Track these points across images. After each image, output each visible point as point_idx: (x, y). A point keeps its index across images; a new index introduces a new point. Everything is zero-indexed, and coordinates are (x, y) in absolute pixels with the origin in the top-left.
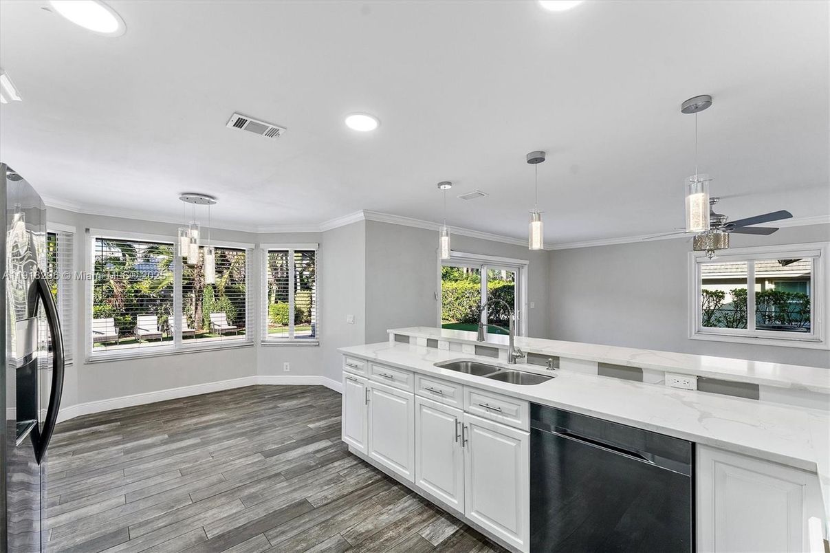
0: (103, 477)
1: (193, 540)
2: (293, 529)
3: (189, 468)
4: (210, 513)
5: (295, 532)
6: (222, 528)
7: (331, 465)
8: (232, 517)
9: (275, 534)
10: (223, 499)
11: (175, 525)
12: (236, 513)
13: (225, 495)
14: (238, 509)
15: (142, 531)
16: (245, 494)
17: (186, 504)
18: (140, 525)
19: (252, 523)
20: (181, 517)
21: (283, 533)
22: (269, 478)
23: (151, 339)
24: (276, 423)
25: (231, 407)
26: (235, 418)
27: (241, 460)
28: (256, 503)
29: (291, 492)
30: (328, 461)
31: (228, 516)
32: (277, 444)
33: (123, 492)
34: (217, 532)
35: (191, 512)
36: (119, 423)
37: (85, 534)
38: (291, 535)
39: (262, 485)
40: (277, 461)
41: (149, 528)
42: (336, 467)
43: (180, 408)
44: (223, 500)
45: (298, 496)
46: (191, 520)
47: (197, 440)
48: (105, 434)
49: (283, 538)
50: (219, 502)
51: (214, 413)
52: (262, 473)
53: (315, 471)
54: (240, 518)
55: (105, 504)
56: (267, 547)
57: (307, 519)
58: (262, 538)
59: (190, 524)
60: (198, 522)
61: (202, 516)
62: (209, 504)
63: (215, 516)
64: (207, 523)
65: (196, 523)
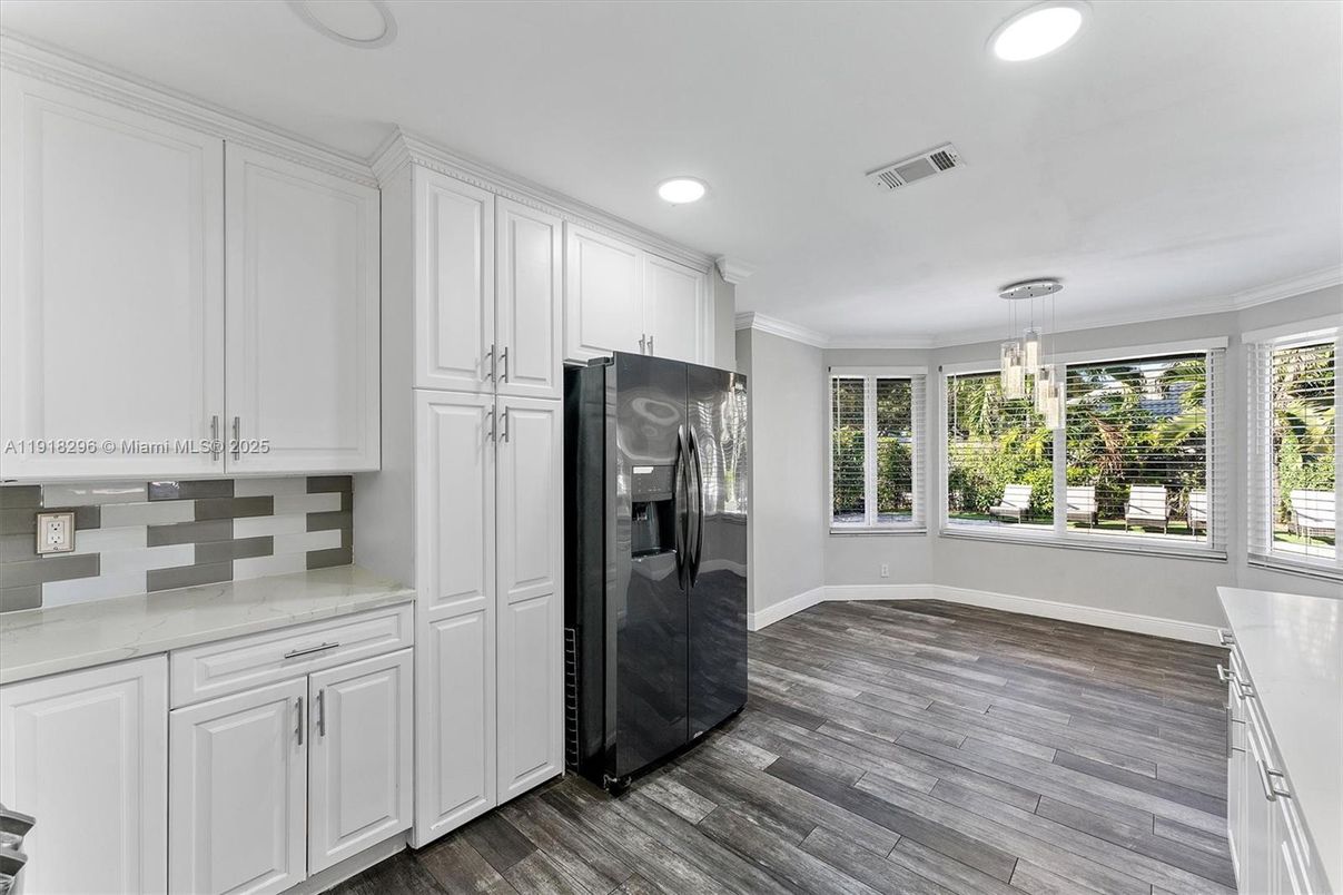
0: (872, 666)
1: (844, 774)
2: (939, 870)
3: (946, 706)
4: (893, 765)
5: (935, 877)
6: (877, 789)
7: (1159, 866)
8: (900, 789)
9: (908, 851)
10: (924, 763)
11: (853, 749)
12: (913, 789)
13: (930, 762)
14: (921, 788)
15: (830, 732)
16: (953, 780)
17: (887, 739)
18: (836, 726)
19: (909, 814)
20: (867, 746)
21: (921, 860)
22: (1014, 788)
23: (1151, 528)
24: (1163, 728)
25: (1121, 664)
26: (1101, 682)
27: (1016, 740)
28: (947, 800)
29: (1013, 831)
30: (1167, 854)
31: (901, 785)
32: (1108, 758)
33: (865, 689)
34: (868, 787)
35: (880, 750)
36: (953, 621)
37: (802, 702)
38: (923, 871)
39: (989, 790)
40: (1065, 778)
42: (1164, 876)
43: (1043, 633)
44: (923, 765)
45: (1012, 845)
46: (870, 756)
47: (1000, 682)
48: (929, 628)
49: (909, 864)
50: (915, 763)
51: (1080, 660)
52: (1014, 777)
53: (1106, 845)
54: (907, 798)
55: (843, 689)
56: (881, 851)
57: (972, 882)
58: (892, 838)
59: (863, 759)
60: (870, 764)
61: (882, 761)
62: (904, 757)
63: (892, 773)
64: (876, 771)
65: (868, 763)
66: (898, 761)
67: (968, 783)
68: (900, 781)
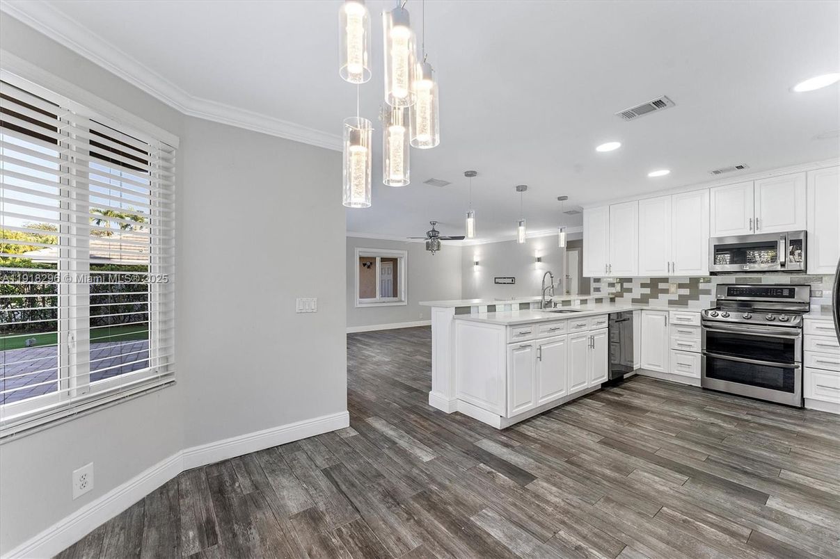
1: (701, 485)
4: (662, 488)
6: (671, 474)
8: (655, 473)
10: (636, 487)
11: (701, 505)
12: (647, 472)
13: (632, 488)
14: (641, 473)
15: (735, 527)
16: (617, 474)
18: (733, 534)
20: (689, 506)
28: (624, 465)
29: (592, 450)
31: (656, 476)
34: (679, 476)
35: (674, 501)
39: (595, 467)
41: (725, 524)
44: (638, 486)
45: (596, 446)
46: (683, 497)
50: (644, 488)
54: (650, 468)
59: (690, 496)
60: (681, 491)
61: (672, 493)
62: (654, 493)
63: (662, 483)
64: (675, 485)
65: (684, 492)
66: (658, 491)
67: (608, 472)
68: (656, 478)
